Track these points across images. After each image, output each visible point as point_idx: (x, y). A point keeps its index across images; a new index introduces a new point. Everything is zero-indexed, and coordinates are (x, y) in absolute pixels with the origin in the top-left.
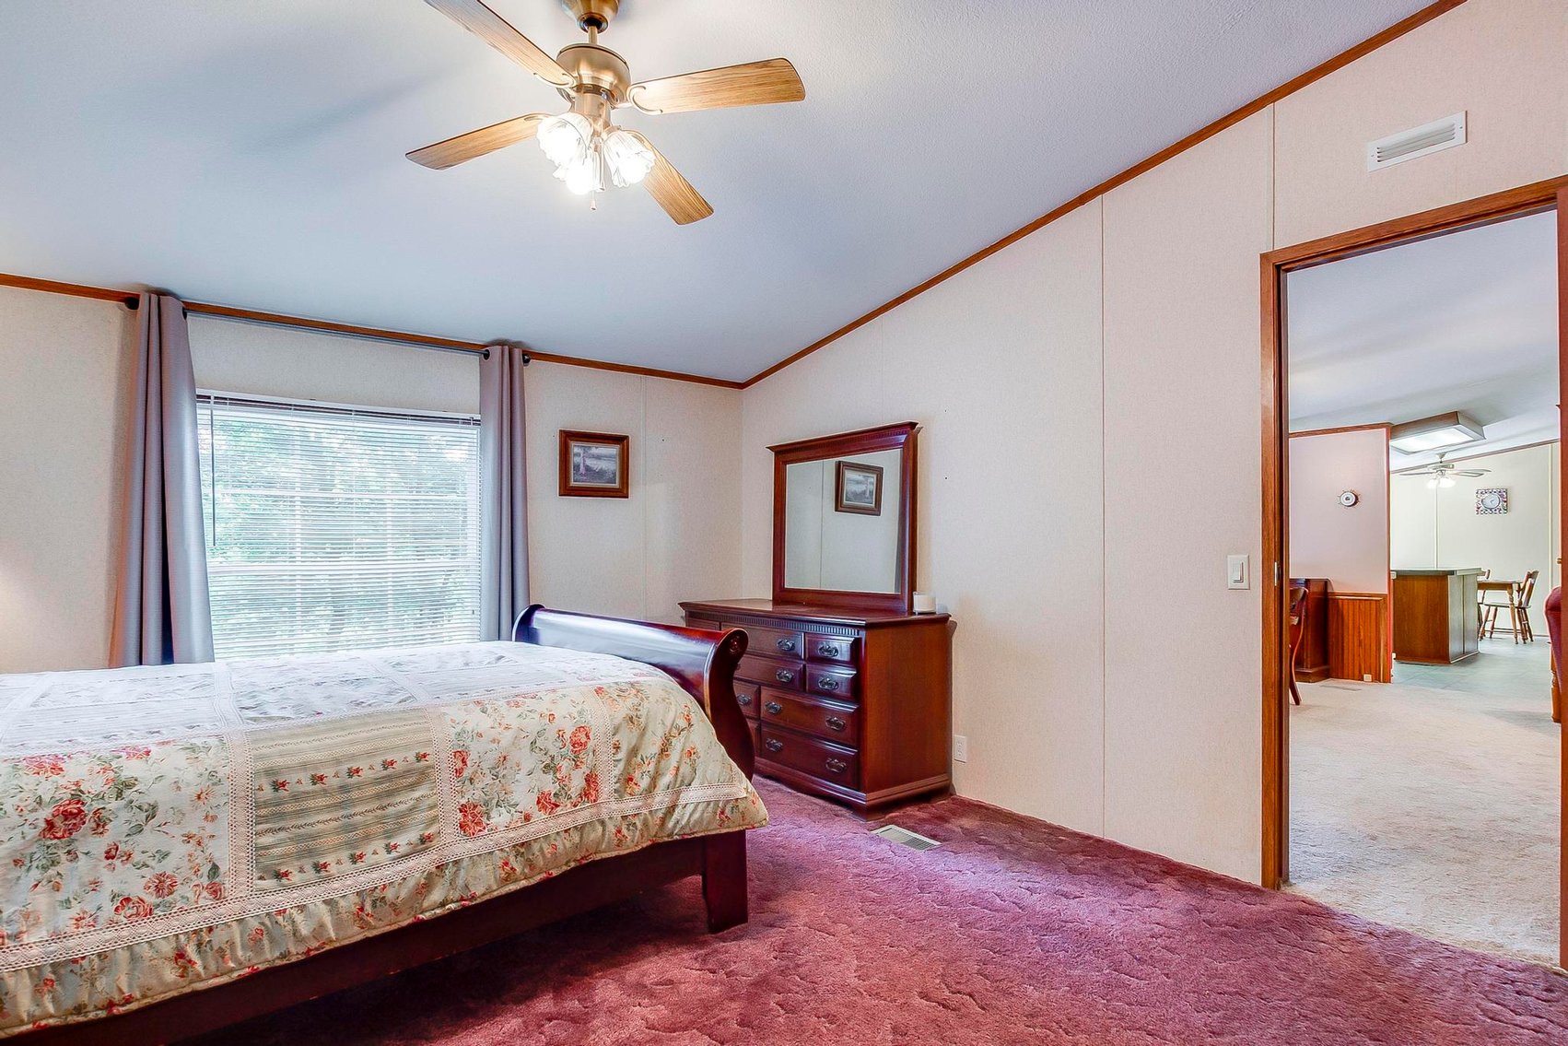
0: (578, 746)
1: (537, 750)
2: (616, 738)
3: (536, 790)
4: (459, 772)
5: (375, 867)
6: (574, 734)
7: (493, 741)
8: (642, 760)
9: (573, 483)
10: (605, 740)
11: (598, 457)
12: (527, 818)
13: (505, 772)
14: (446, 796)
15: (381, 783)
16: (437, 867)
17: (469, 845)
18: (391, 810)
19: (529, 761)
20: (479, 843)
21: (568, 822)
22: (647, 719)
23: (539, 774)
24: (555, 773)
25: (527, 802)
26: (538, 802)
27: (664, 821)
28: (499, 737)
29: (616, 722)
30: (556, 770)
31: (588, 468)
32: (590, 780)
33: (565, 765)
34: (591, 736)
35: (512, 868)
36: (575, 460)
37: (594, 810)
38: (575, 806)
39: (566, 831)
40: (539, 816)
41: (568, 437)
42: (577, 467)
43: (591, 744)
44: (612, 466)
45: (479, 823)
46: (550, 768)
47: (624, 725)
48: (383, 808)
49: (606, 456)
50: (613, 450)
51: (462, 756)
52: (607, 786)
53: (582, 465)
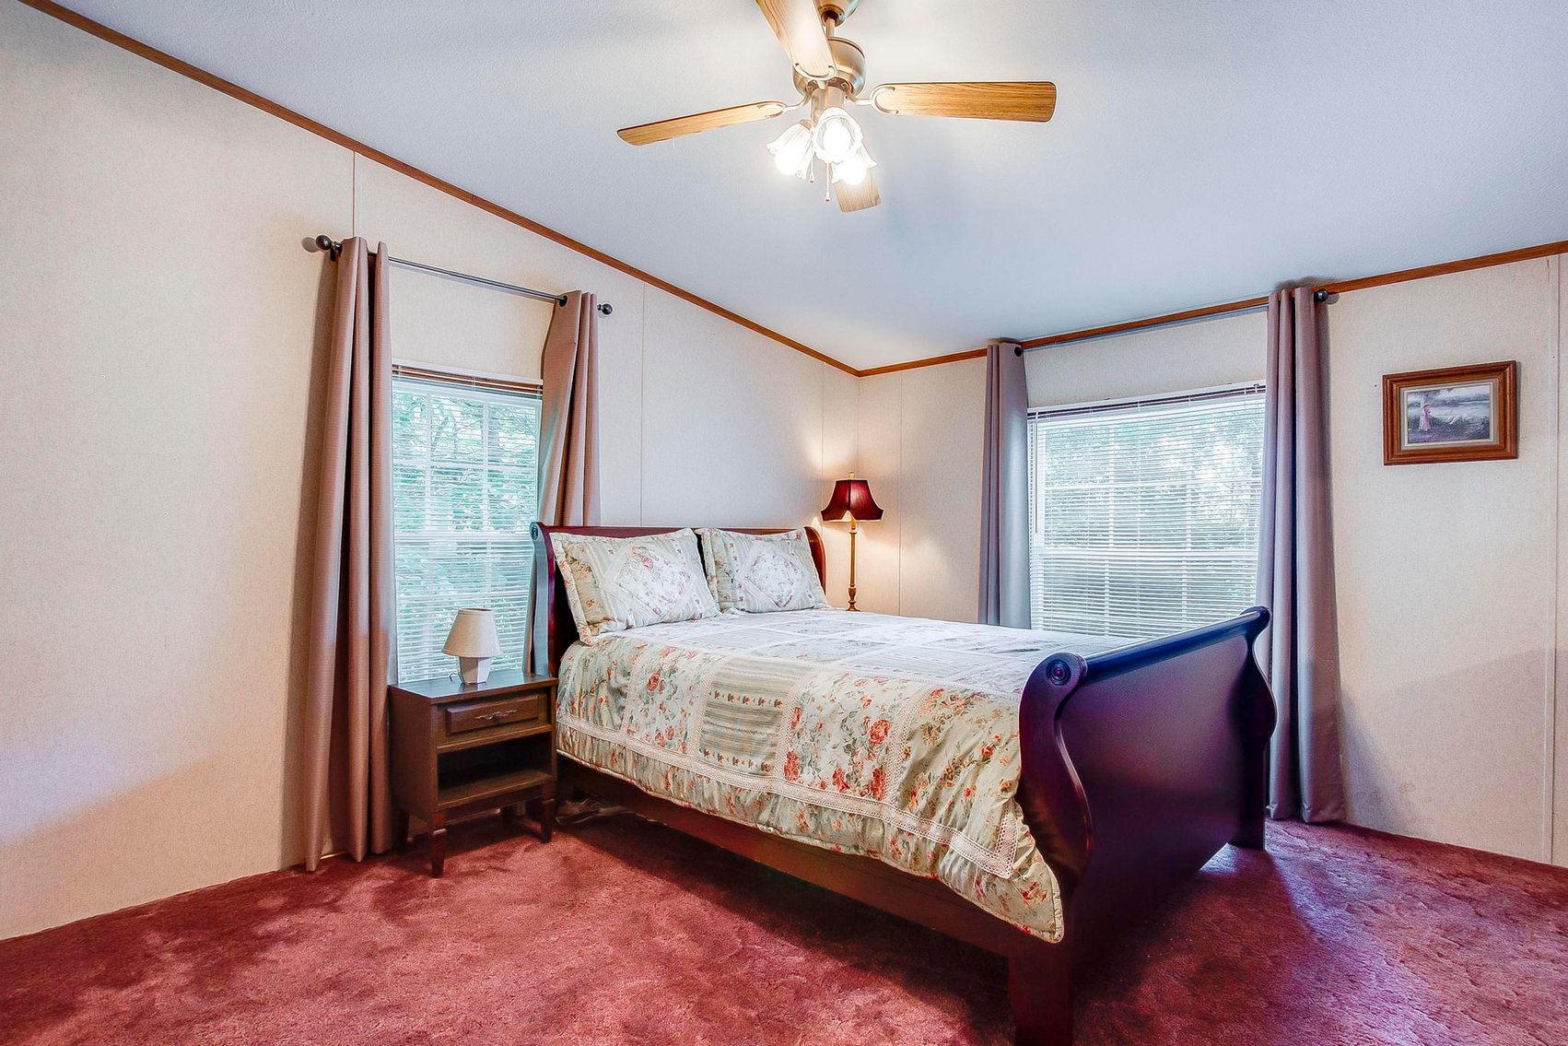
0: (876, 738)
1: (845, 729)
2: (909, 744)
3: (835, 765)
4: (794, 724)
5: (741, 773)
6: (876, 725)
7: (819, 708)
8: (929, 778)
9: (1406, 445)
10: (899, 741)
11: (1454, 403)
12: (823, 786)
13: (820, 738)
14: (783, 740)
15: (755, 714)
16: (768, 793)
17: (785, 787)
18: (756, 736)
19: (837, 736)
20: (791, 788)
21: (852, 806)
22: (946, 736)
23: (840, 750)
24: (852, 756)
25: (827, 772)
26: (834, 777)
27: (936, 857)
28: (824, 706)
29: (915, 727)
30: (854, 754)
31: (1434, 422)
32: (878, 775)
33: (861, 751)
34: (889, 732)
35: (805, 823)
36: (1408, 413)
37: (877, 808)
38: (862, 795)
39: (851, 815)
40: (833, 789)
41: (1394, 385)
42: (1414, 423)
43: (887, 740)
44: (1484, 412)
45: (795, 773)
46: (850, 749)
47: (920, 732)
48: (754, 733)
49: (1469, 400)
50: (1486, 388)
51: (798, 711)
52: (893, 788)
53: (1423, 420)
